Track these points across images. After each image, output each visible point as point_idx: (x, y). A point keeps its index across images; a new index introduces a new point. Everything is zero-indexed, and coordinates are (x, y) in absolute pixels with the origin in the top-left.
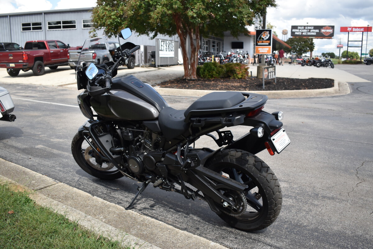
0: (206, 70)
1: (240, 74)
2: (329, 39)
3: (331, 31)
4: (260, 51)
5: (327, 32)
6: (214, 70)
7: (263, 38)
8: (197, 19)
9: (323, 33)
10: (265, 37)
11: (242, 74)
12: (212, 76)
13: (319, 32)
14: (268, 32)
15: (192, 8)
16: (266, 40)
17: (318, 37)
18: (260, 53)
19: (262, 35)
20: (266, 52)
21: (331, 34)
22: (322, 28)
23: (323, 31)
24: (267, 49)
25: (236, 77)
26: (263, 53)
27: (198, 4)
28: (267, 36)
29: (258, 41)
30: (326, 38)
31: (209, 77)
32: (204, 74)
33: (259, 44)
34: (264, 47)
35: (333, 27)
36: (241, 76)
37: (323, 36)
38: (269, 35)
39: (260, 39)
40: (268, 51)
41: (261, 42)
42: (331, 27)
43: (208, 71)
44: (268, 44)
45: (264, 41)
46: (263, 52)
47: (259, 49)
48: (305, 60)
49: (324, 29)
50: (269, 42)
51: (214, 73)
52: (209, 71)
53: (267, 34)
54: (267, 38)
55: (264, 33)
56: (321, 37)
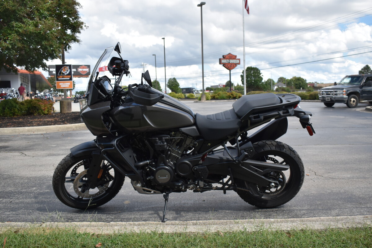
0: (6, 108)
1: (46, 110)
2: (86, 77)
3: (87, 70)
4: (62, 86)
5: (84, 71)
6: (16, 107)
7: (64, 73)
8: (12, 51)
9: (80, 72)
10: (65, 72)
11: (48, 109)
12: (14, 114)
13: (76, 71)
14: (68, 67)
15: (5, 38)
16: (67, 75)
17: (76, 76)
18: (62, 88)
19: (62, 69)
20: (68, 86)
21: (88, 73)
22: (79, 67)
23: (80, 70)
24: (69, 84)
25: (41, 113)
26: (64, 88)
27: (13, 34)
28: (68, 71)
29: (58, 76)
30: (83, 76)
31: (11, 115)
32: (4, 112)
33: (59, 79)
34: (65, 82)
35: (89, 67)
36: (47, 111)
37: (81, 75)
38: (69, 70)
39: (60, 73)
40: (69, 85)
41: (62, 77)
42: (87, 67)
43: (8, 108)
44: (69, 79)
45: (65, 76)
46: (65, 86)
47: (60, 84)
48: (77, 97)
49: (81, 68)
50: (70, 76)
51: (16, 110)
52: (10, 108)
53: (67, 69)
54: (68, 73)
55: (64, 68)
56: (79, 76)
